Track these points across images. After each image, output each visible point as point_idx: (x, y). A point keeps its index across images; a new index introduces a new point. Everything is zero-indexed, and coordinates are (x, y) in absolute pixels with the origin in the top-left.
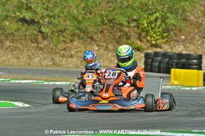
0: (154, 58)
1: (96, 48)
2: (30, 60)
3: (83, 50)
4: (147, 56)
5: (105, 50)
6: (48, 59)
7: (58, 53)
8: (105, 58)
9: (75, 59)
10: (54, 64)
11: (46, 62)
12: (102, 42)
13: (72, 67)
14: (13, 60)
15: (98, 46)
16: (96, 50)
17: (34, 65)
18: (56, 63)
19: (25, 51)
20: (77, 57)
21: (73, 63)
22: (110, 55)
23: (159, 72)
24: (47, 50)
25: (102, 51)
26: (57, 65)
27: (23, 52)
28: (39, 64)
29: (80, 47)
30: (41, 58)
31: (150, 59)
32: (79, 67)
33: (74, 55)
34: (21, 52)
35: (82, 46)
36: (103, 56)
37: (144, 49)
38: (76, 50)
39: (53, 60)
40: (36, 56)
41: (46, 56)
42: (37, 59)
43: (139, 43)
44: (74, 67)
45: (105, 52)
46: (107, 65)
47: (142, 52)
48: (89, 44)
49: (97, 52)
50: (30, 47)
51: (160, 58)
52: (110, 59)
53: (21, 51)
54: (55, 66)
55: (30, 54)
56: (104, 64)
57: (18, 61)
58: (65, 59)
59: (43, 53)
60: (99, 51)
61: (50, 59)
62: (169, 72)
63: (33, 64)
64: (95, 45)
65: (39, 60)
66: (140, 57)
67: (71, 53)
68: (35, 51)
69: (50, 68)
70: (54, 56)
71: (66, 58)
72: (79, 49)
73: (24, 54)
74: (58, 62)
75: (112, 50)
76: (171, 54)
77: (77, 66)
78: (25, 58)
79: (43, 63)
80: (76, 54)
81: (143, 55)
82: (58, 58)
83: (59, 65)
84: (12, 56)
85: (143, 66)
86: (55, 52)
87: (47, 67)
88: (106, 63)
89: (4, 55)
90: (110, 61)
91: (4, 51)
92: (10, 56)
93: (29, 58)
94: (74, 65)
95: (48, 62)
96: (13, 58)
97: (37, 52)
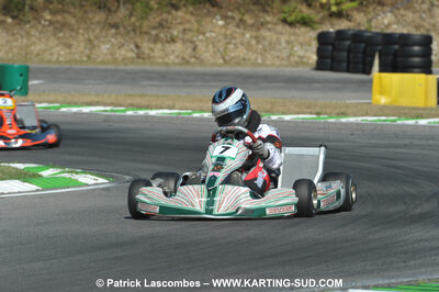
0: (336, 43)
1: (221, 23)
2: (91, 49)
3: (195, 26)
4: (323, 39)
5: (238, 27)
6: (126, 48)
7: (146, 33)
8: (238, 41)
9: (178, 46)
10: (138, 57)
11: (123, 52)
12: (232, 11)
13: (174, 64)
14: (58, 49)
15: (224, 18)
16: (221, 27)
17: (99, 60)
18: (143, 53)
19: (81, 31)
20: (184, 41)
21: (176, 54)
22: (248, 36)
23: (348, 71)
24: (124, 28)
25: (232, 28)
26: (143, 59)
27: (78, 33)
28: (109, 57)
29: (188, 21)
30: (113, 45)
31: (328, 44)
32: (188, 62)
33: (177, 37)
34: (74, 34)
35: (193, 19)
36: (235, 38)
37: (315, 23)
38: (181, 28)
39: (137, 47)
40: (103, 42)
41: (122, 40)
42: (105, 48)
43: (306, 11)
44: (177, 61)
45: (238, 30)
46: (242, 55)
47: (313, 29)
48: (207, 15)
49: (223, 30)
50: (92, 23)
51: (348, 43)
52: (249, 42)
53: (72, 30)
54: (141, 61)
55: (92, 38)
56: (237, 54)
57: (67, 51)
58: (159, 46)
59: (116, 34)
60: (227, 29)
61: (133, 46)
62: (367, 70)
63: (98, 57)
64: (218, 17)
65: (110, 49)
66: (308, 38)
67: (172, 35)
68: (101, 31)
69: (131, 67)
70: (138, 40)
71: (163, 43)
72: (188, 26)
73: (81, 38)
74: (147, 52)
75: (253, 25)
76: (368, 34)
77: (183, 58)
78: (82, 45)
79: (117, 55)
80: (181, 35)
81: (313, 34)
82: (145, 44)
83: (149, 57)
84: (56, 42)
85: (314, 58)
86: (140, 33)
87: (126, 65)
88: (241, 52)
89: (40, 39)
90: (248, 47)
91: (41, 32)
92: (53, 42)
93: (89, 46)
94: (177, 57)
95: (127, 52)
96: (57, 45)
97: (104, 34)
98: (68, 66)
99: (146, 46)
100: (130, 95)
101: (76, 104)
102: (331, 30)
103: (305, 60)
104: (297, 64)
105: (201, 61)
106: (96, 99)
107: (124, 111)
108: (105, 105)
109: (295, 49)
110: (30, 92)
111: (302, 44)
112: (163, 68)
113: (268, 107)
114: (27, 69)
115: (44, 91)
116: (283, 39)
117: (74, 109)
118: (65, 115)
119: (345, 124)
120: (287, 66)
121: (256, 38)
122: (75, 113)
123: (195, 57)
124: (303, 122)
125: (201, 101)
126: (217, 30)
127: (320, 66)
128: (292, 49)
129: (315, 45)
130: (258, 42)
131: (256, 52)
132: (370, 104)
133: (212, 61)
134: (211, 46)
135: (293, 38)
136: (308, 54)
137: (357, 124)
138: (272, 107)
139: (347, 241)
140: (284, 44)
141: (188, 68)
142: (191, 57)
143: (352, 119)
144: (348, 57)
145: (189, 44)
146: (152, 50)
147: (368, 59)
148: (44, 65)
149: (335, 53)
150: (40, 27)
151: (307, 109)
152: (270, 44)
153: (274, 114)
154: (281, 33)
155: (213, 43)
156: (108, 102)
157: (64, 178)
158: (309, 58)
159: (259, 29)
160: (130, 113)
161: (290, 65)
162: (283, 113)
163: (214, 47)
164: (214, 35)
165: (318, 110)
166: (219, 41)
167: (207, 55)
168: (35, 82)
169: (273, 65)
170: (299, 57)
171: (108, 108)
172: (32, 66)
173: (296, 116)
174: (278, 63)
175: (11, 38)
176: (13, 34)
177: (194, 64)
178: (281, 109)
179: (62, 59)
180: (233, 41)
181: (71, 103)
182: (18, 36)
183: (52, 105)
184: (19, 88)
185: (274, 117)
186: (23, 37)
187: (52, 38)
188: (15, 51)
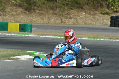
0: (116, 19)
1: (84, 13)
3: (77, 14)
5: (89, 15)
6: (58, 20)
7: (64, 16)
8: (89, 18)
9: (72, 20)
10: (62, 22)
12: (87, 10)
13: (71, 24)
14: (40, 20)
15: (85, 12)
16: (84, 15)
17: (51, 23)
18: (63, 21)
19: (46, 15)
20: (74, 18)
21: (72, 22)
22: (91, 17)
24: (58, 14)
25: (87, 15)
26: (63, 23)
27: (45, 16)
28: (54, 22)
29: (75, 13)
30: (55, 19)
31: (113, 19)
32: (75, 24)
34: (44, 16)
35: (77, 12)
37: (110, 14)
38: (73, 15)
39: (61, 20)
40: (52, 18)
41: (57, 18)
42: (53, 20)
43: (107, 10)
44: (72, 24)
45: (89, 16)
46: (90, 22)
47: (109, 15)
48: (81, 11)
49: (85, 16)
50: (49, 13)
53: (44, 15)
54: (62, 23)
55: (49, 17)
56: (88, 22)
57: (43, 21)
58: (67, 19)
59: (56, 16)
60: (86, 15)
61: (60, 20)
64: (83, 12)
65: (54, 20)
66: (108, 18)
67: (71, 17)
68: (52, 15)
69: (59, 25)
70: (62, 18)
71: (68, 19)
72: (75, 14)
73: (46, 17)
74: (64, 21)
75: (93, 14)
77: (74, 23)
78: (47, 19)
79: (56, 22)
80: (73, 17)
81: (109, 17)
84: (40, 18)
85: (110, 23)
86: (62, 16)
87: (58, 24)
88: (90, 21)
89: (35, 17)
90: (92, 20)
91: (36, 15)
92: (39, 18)
93: (49, 19)
94: (72, 23)
95: (59, 21)
96: (40, 19)
98: (42, 25)
99: (64, 19)
100: (59, 33)
102: (114, 16)
103: (107, 24)
104: (105, 25)
105: (79, 24)
106: (50, 34)
107: (58, 37)
108: (52, 35)
109: (104, 21)
110: (32, 32)
111: (106, 19)
112: (68, 26)
113: (97, 36)
114: (32, 25)
115: (36, 31)
117: (44, 36)
118: (42, 38)
119: (118, 41)
121: (94, 18)
122: (44, 38)
123: (77, 23)
124: (106, 41)
125: (78, 35)
126: (83, 15)
127: (111, 25)
128: (103, 21)
129: (110, 20)
130: (94, 19)
131: (93, 21)
133: (82, 24)
134: (81, 20)
135: (104, 18)
136: (108, 22)
140: (101, 19)
141: (75, 26)
146: (65, 20)
148: (36, 24)
149: (115, 22)
150: (35, 14)
151: (107, 37)
152: (98, 19)
153: (98, 38)
154: (100, 16)
155: (82, 19)
156: (53, 34)
157: (41, 55)
159: (94, 15)
160: (59, 37)
161: (103, 25)
162: (101, 38)
163: (82, 20)
164: (82, 17)
165: (110, 37)
166: (84, 18)
167: (80, 22)
168: (34, 29)
169: (98, 25)
170: (106, 23)
171: (53, 36)
173: (104, 39)
175: (28, 17)
176: (28, 16)
177: (77, 25)
178: (100, 37)
179: (41, 23)
180: (87, 18)
181: (43, 35)
182: (30, 17)
183: (38, 35)
184: (29, 30)
185: (98, 39)
186: (31, 17)
187: (39, 17)
188: (29, 20)
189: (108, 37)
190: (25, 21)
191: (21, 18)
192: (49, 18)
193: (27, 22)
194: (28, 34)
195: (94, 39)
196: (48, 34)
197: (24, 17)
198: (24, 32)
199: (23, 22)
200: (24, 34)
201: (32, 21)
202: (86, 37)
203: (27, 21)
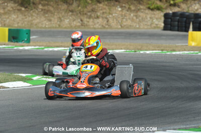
0: (173, 18)
2: (60, 22)
3: (108, 11)
4: (166, 16)
5: (128, 11)
6: (76, 21)
7: (86, 14)
8: (128, 17)
9: (100, 20)
10: (82, 25)
11: (75, 23)
12: (125, 3)
13: (98, 28)
14: (45, 22)
15: (121, 7)
16: (120, 11)
17: (64, 26)
18: (84, 23)
19: (56, 14)
20: (103, 18)
21: (100, 23)
22: (132, 15)
23: (178, 31)
24: (76, 12)
25: (125, 12)
26: (84, 26)
27: (54, 15)
28: (69, 25)
30: (70, 20)
31: (169, 18)
32: (104, 27)
33: (99, 16)
34: (52, 15)
35: (107, 8)
36: (125, 16)
38: (102, 12)
39: (82, 20)
40: (66, 19)
41: (75, 18)
42: (67, 21)
43: (159, 3)
44: (99, 27)
45: (128, 13)
46: (129, 24)
47: (162, 11)
49: (121, 13)
50: (61, 10)
51: (178, 18)
52: (133, 18)
53: (52, 13)
54: (83, 27)
55: (60, 16)
56: (127, 23)
57: (49, 23)
58: (91, 20)
59: (72, 15)
61: (79, 20)
62: (187, 30)
64: (119, 7)
65: (69, 22)
66: (160, 16)
67: (97, 15)
70: (82, 17)
71: (93, 19)
72: (105, 11)
73: (55, 17)
74: (86, 22)
75: (134, 10)
76: (187, 14)
77: (102, 26)
78: (56, 20)
79: (72, 24)
80: (101, 15)
81: (162, 14)
83: (87, 25)
84: (44, 19)
85: (163, 25)
86: (83, 14)
87: (76, 28)
88: (129, 22)
89: (37, 17)
90: (132, 20)
91: (37, 14)
92: (43, 19)
93: (59, 20)
94: (100, 25)
95: (77, 23)
96: (45, 20)
97: (66, 14)
98: (49, 30)
99: (85, 20)
101: (51, 47)
102: (171, 12)
104: (155, 28)
105: (110, 27)
106: (61, 45)
108: (64, 47)
109: (154, 21)
110: (31, 41)
111: (157, 19)
112: (93, 30)
113: (140, 47)
114: (30, 30)
115: (37, 41)
116: (148, 16)
117: (51, 49)
118: (46, 51)
119: (174, 55)
120: (150, 29)
121: (136, 16)
122: (51, 51)
123: (108, 25)
124: (155, 54)
125: (109, 45)
126: (118, 12)
127: (165, 29)
128: (152, 21)
129: (163, 19)
130: (137, 18)
131: (136, 22)
132: (187, 45)
133: (116, 27)
134: (115, 20)
135: (153, 16)
136: (160, 23)
137: (180, 55)
138: (141, 48)
139: (169, 108)
140: (149, 19)
142: (106, 25)
143: (178, 53)
144: (178, 24)
145: (105, 19)
146: (88, 22)
147: (187, 25)
148: (39, 29)
149: (172, 23)
150: (37, 12)
152: (142, 19)
153: (141, 50)
154: (147, 14)
155: (116, 18)
156: (66, 45)
157: (43, 80)
158: (160, 25)
159: (137, 12)
161: (152, 28)
163: (117, 20)
164: (116, 15)
165: (162, 48)
166: (119, 18)
167: (114, 24)
168: (34, 37)
169: (144, 28)
170: (157, 25)
172: (32, 29)
173: (151, 52)
174: (146, 27)
175: (24, 17)
176: (25, 15)
177: (107, 28)
178: (145, 48)
179: (47, 26)
180: (125, 18)
181: (49, 47)
182: (27, 16)
183: (40, 47)
184: (26, 39)
185: (142, 52)
186: (29, 17)
187: (43, 17)
188: (26, 23)
189: (158, 47)
190: (19, 24)
191: (12, 19)
192: (60, 18)
193: (24, 25)
194: (23, 46)
195: (135, 52)
196: (58, 44)
197: (17, 17)
198: (17, 42)
199: (16, 25)
200: (16, 46)
201: (31, 24)
202: (122, 49)
203: (22, 24)
